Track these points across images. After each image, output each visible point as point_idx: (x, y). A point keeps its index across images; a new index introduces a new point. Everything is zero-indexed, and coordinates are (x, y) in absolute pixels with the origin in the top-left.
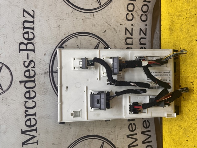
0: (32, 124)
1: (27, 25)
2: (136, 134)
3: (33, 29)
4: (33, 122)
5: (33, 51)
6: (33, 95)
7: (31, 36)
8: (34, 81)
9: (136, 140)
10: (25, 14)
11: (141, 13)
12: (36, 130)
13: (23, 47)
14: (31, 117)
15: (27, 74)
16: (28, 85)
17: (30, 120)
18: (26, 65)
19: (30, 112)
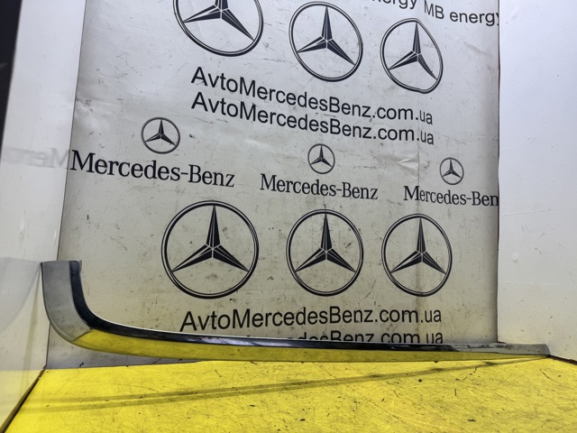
0: (280, 187)
1: (365, 191)
2: (248, 326)
3: (362, 197)
4: (281, 188)
5: (344, 196)
6: (306, 190)
7: (356, 195)
8: (318, 193)
9: (241, 326)
10: (374, 191)
11: (391, 333)
12: (274, 190)
13: (347, 186)
14: (286, 187)
15: (324, 187)
16: (315, 187)
17: (284, 185)
18: (333, 188)
19: (291, 186)
